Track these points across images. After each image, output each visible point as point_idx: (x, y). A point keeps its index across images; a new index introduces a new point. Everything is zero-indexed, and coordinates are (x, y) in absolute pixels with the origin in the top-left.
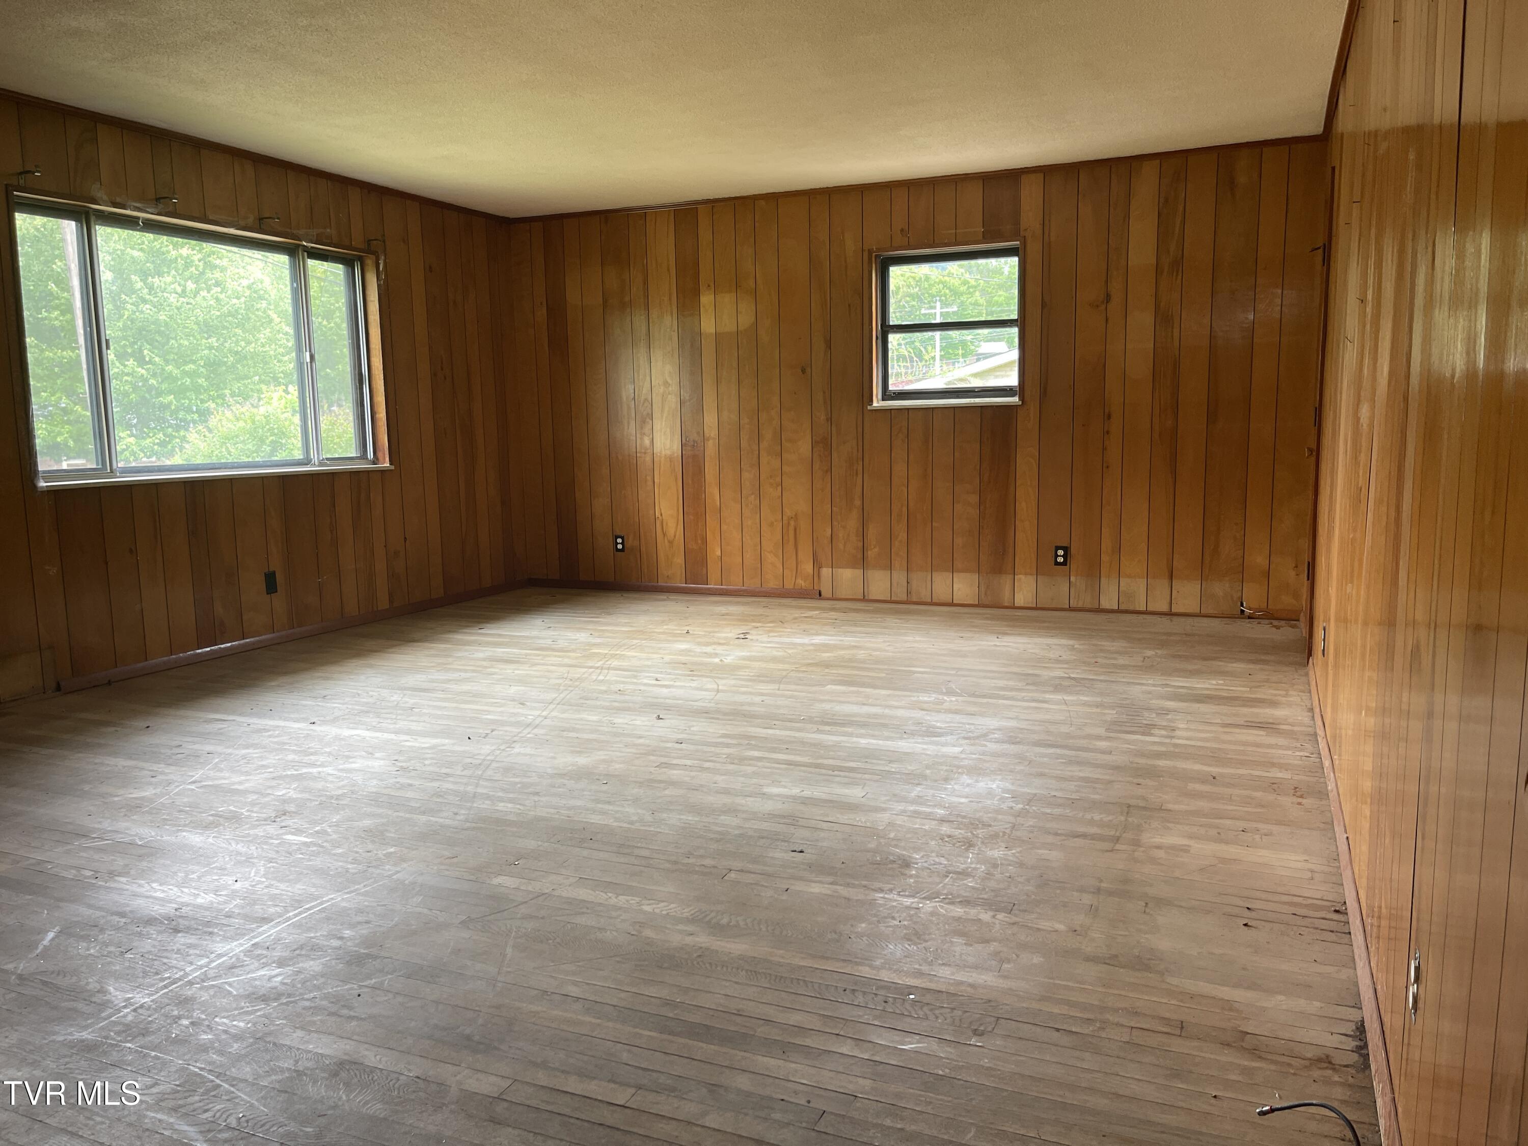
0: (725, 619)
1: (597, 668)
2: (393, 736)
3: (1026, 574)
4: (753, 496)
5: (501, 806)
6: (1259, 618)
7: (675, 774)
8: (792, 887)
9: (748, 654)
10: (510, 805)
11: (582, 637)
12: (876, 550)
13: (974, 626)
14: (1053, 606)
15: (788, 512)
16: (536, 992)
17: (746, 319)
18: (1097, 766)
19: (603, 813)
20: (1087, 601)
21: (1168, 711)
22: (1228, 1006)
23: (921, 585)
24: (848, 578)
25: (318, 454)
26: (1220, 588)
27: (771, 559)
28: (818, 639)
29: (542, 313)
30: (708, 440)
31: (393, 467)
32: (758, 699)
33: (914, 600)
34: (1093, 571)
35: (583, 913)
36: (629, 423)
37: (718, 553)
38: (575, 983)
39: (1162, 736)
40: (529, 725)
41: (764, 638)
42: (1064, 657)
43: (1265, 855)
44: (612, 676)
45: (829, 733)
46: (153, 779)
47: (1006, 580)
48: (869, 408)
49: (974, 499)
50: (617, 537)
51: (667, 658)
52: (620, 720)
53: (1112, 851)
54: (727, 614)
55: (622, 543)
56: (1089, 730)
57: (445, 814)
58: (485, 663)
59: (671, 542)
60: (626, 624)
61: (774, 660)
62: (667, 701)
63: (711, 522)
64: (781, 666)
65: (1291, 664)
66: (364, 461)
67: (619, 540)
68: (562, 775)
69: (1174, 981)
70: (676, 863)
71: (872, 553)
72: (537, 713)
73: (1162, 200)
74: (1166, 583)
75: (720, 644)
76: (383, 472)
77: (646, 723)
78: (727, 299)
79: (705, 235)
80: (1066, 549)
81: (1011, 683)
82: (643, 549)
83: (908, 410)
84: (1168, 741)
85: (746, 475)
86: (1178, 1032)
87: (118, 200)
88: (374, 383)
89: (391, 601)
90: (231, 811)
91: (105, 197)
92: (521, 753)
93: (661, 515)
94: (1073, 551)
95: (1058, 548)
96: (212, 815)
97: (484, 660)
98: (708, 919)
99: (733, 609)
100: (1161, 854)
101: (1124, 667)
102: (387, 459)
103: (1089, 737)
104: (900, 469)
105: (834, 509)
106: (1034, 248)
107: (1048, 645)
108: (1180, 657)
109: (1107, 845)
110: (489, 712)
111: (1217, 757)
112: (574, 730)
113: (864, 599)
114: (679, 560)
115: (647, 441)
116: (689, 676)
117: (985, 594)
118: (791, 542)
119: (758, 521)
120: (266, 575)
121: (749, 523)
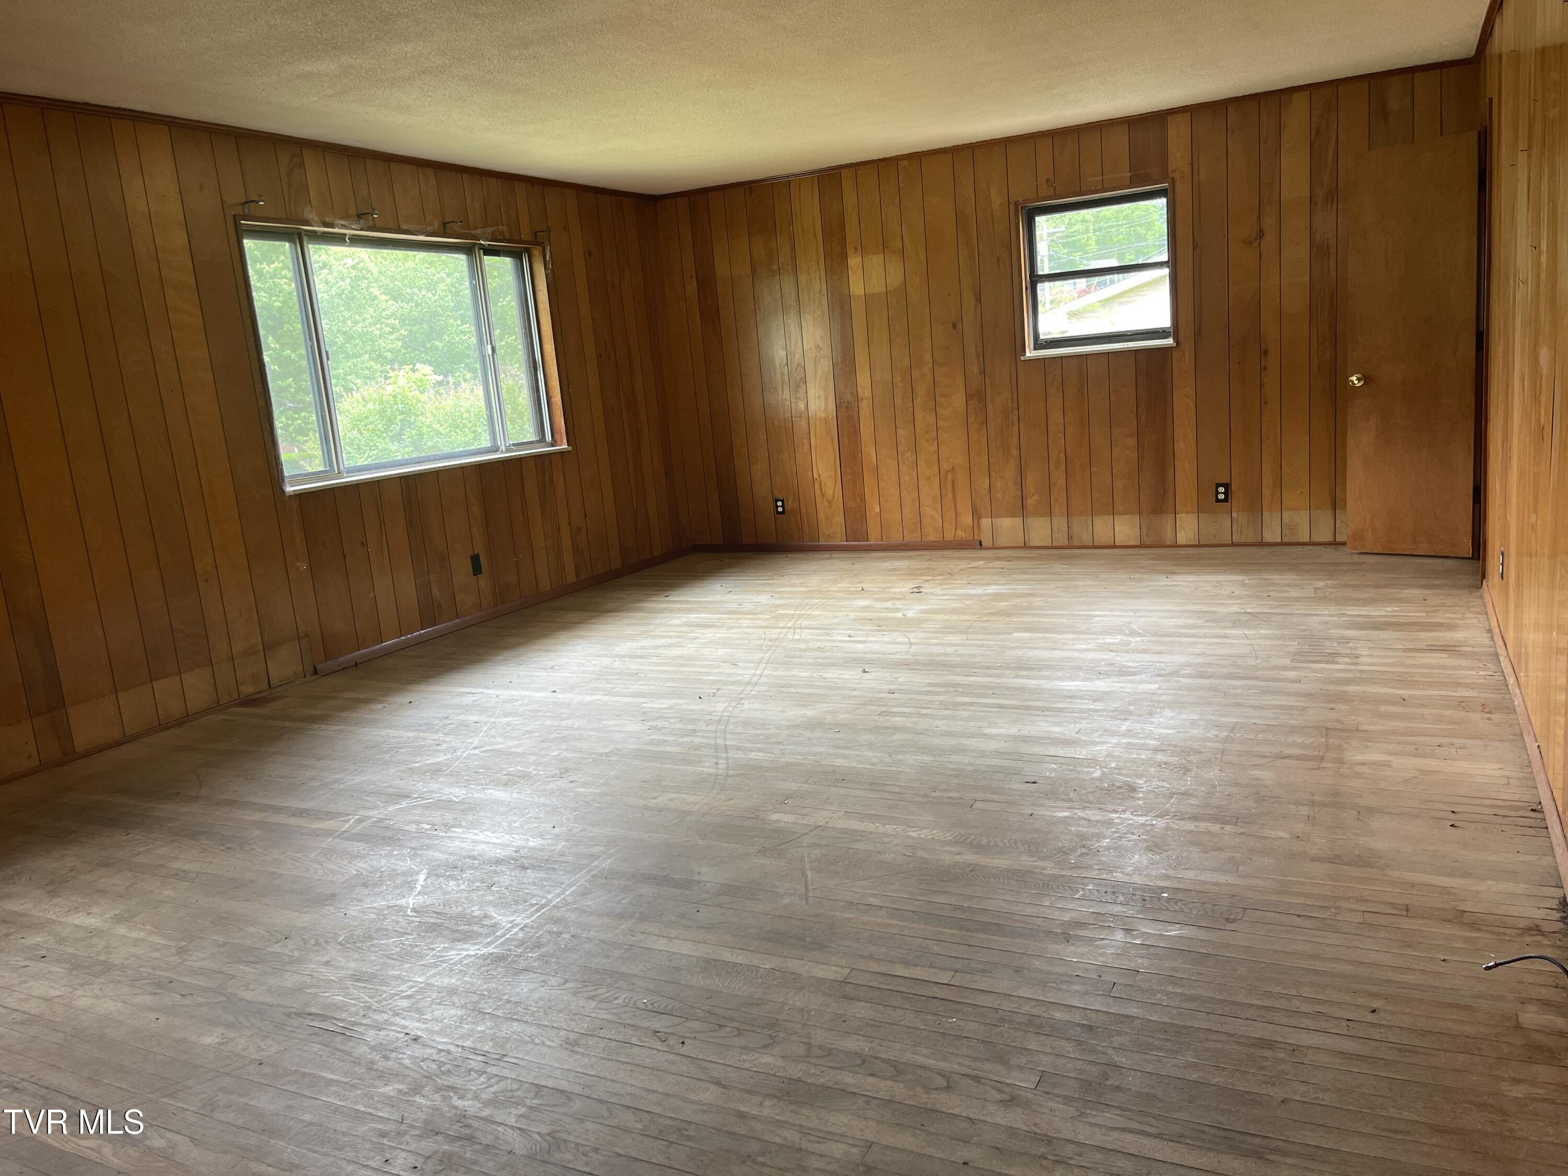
0: (895, 575)
1: (790, 628)
2: (630, 699)
3: (1187, 512)
4: (909, 453)
5: (753, 755)
7: (898, 721)
8: (1035, 812)
9: (928, 607)
10: (761, 754)
11: (764, 599)
12: (1036, 497)
13: (1140, 568)
14: (1215, 542)
15: (945, 466)
16: (843, 903)
17: (895, 278)
18: (1288, 694)
19: (847, 757)
20: (1249, 535)
21: (1348, 640)
22: (1444, 890)
23: (1082, 529)
24: (1008, 526)
25: (505, 440)
27: (931, 513)
28: (991, 589)
29: (692, 287)
30: (862, 400)
31: (570, 448)
32: (950, 650)
33: (1076, 543)
34: (1255, 506)
35: (859, 840)
36: (783, 389)
37: (878, 510)
38: (874, 896)
39: (1347, 664)
40: (748, 683)
41: (938, 590)
42: (1237, 593)
43: (1463, 766)
44: (806, 634)
45: (1029, 677)
46: (439, 747)
47: (1168, 520)
48: (1022, 358)
49: (1132, 442)
50: (777, 501)
51: (852, 615)
52: (830, 674)
53: (1319, 769)
54: (895, 569)
55: (783, 506)
56: (1275, 662)
57: (707, 764)
58: (685, 629)
59: (829, 502)
60: (800, 585)
61: (954, 611)
62: (866, 655)
63: (869, 480)
64: (963, 617)
65: (1463, 587)
66: (542, 444)
67: (779, 503)
68: (797, 726)
69: (1396, 874)
70: (925, 796)
71: (1031, 502)
72: (752, 672)
73: (1313, 132)
74: (1329, 513)
75: (897, 599)
76: (561, 453)
77: (854, 677)
78: (875, 261)
79: (850, 198)
80: (1227, 486)
81: (1190, 621)
82: (803, 510)
83: (1062, 358)
84: (1354, 667)
85: (901, 432)
86: (1405, 913)
87: (327, 219)
88: (547, 368)
89: (577, 575)
90: (520, 771)
91: (316, 219)
92: (751, 708)
93: (819, 476)
94: (1233, 487)
95: (1218, 485)
96: (505, 775)
97: (682, 626)
98: (969, 840)
99: (899, 564)
100: (1364, 769)
101: (1297, 599)
102: (565, 441)
103: (1276, 667)
104: (1056, 416)
105: (991, 460)
106: (1183, 190)
107: (1218, 582)
108: (1352, 586)
109: (1312, 764)
110: (708, 674)
111: (1404, 681)
112: (790, 686)
113: (1026, 547)
114: (840, 519)
115: (802, 406)
116: (878, 631)
117: (1147, 534)
118: (950, 495)
119: (915, 476)
120: (472, 558)
121: (907, 478)
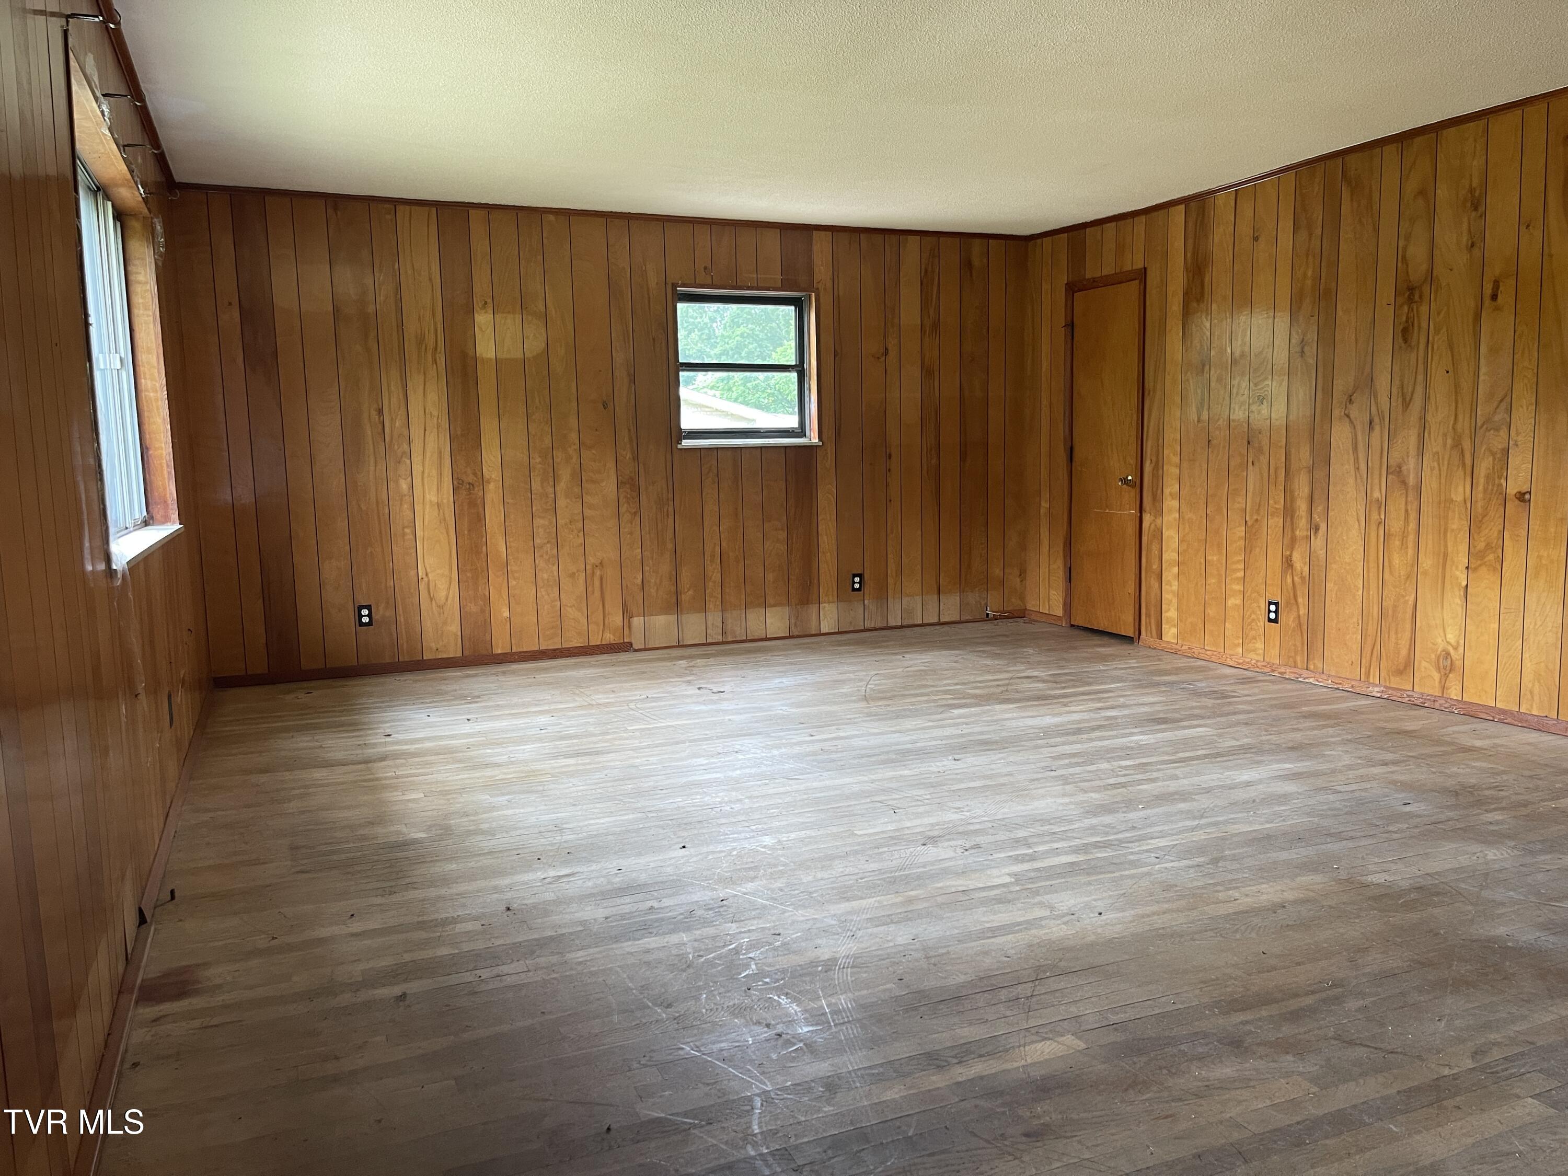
3: (829, 602)
4: (549, 545)
6: (1006, 618)
14: (851, 628)
15: (591, 560)
17: (535, 345)
20: (878, 621)
23: (736, 624)
24: (662, 625)
26: (973, 598)
27: (574, 614)
30: (489, 482)
33: (730, 639)
34: (882, 595)
36: (376, 463)
37: (507, 614)
47: (813, 609)
48: (679, 446)
49: (783, 535)
50: (361, 608)
55: (369, 615)
63: (496, 577)
67: (364, 612)
71: (685, 598)
74: (935, 597)
78: (511, 324)
79: (480, 245)
80: (860, 576)
82: (401, 619)
83: (717, 449)
85: (538, 522)
93: (427, 575)
94: (865, 577)
95: (855, 576)
104: (711, 507)
105: (645, 554)
106: (826, 301)
113: (680, 646)
114: (454, 627)
115: (406, 486)
117: (795, 624)
118: (597, 593)
119: (556, 574)
121: (545, 576)
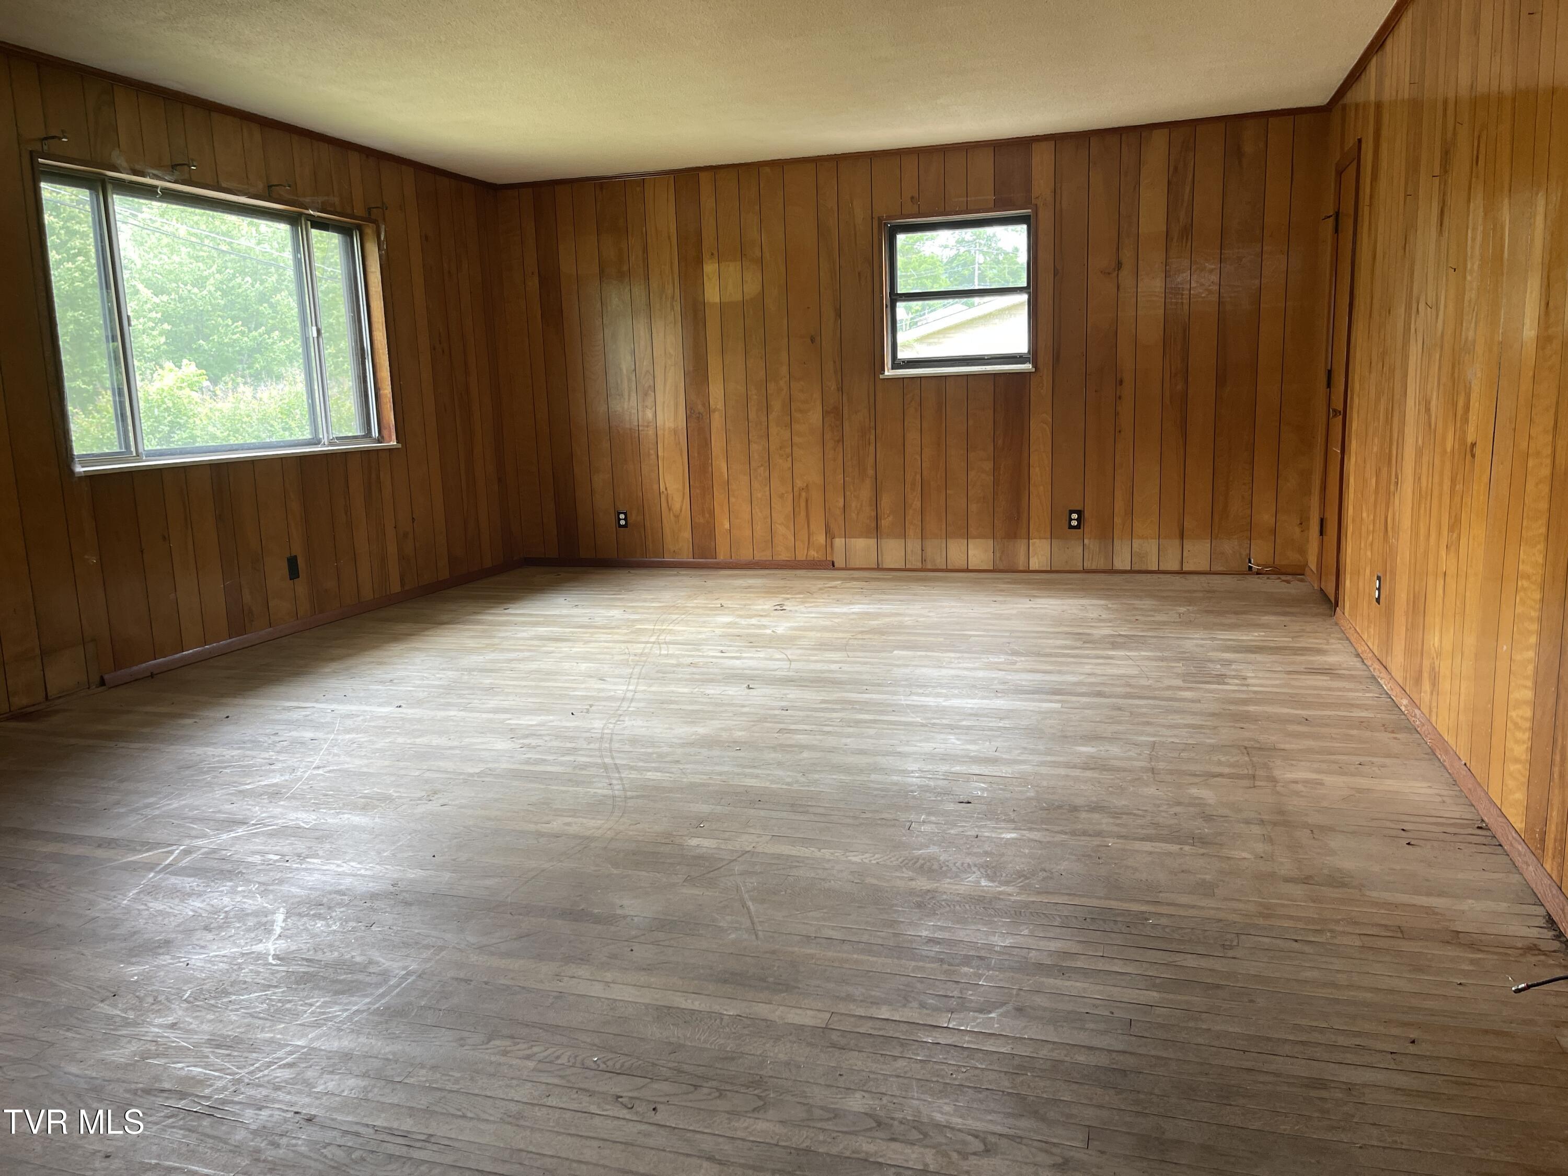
0: (750, 592)
1: (654, 643)
2: (491, 716)
3: (1040, 538)
4: (762, 468)
5: (650, 775)
6: (1267, 573)
7: (802, 738)
8: (980, 834)
9: (796, 624)
10: (659, 774)
11: (616, 613)
12: (890, 518)
13: (1001, 591)
14: (1068, 568)
15: (799, 483)
16: (799, 937)
17: (752, 287)
18: (1194, 714)
19: (757, 776)
20: (1099, 563)
21: (1230, 662)
22: (1430, 911)
23: (936, 552)
24: (862, 547)
25: (328, 432)
26: (1229, 546)
27: (782, 531)
28: (857, 608)
29: (534, 283)
30: (714, 411)
31: (400, 446)
32: (834, 667)
33: (929, 567)
34: (1106, 534)
35: (796, 867)
36: (629, 396)
37: (727, 526)
38: (833, 928)
39: (1237, 685)
40: (623, 699)
41: (802, 608)
42: (1104, 616)
43: (1391, 784)
44: (673, 650)
45: (922, 694)
46: (273, 767)
47: (1021, 546)
48: (881, 377)
49: (989, 466)
50: (619, 513)
51: (718, 631)
52: (713, 690)
53: (1254, 787)
54: (749, 587)
55: (625, 519)
56: (1167, 682)
57: (600, 785)
58: (536, 643)
59: (677, 517)
60: (652, 600)
61: (825, 629)
62: (746, 671)
63: (719, 495)
64: (836, 635)
65: (1316, 615)
66: (368, 440)
67: (622, 516)
68: (692, 744)
69: (1374, 894)
70: (855, 818)
71: (885, 523)
72: (625, 688)
73: (1171, 169)
74: (1177, 542)
75: (761, 616)
76: (390, 450)
77: (739, 693)
78: (732, 269)
79: (708, 202)
80: (1079, 513)
81: (1068, 642)
82: (648, 524)
83: (921, 378)
84: (1245, 688)
85: (754, 447)
86: (1400, 935)
87: (138, 167)
88: (377, 357)
89: (402, 585)
90: (378, 793)
91: (125, 164)
92: (635, 726)
93: (666, 489)
94: (1087, 514)
95: (1071, 512)
96: (360, 797)
97: (531, 639)
98: (918, 865)
99: (751, 582)
100: (1300, 787)
101: (1165, 623)
102: (394, 437)
103: (1169, 688)
104: (913, 437)
105: (847, 479)
106: (1046, 218)
107: (1083, 606)
108: (1211, 612)
109: (1246, 783)
110: (575, 689)
111: (1294, 700)
112: (672, 702)
113: (879, 568)
114: (687, 534)
115: (649, 414)
116: (751, 647)
117: (1000, 559)
118: (803, 513)
119: (768, 493)
120: (288, 560)
121: (759, 495)
